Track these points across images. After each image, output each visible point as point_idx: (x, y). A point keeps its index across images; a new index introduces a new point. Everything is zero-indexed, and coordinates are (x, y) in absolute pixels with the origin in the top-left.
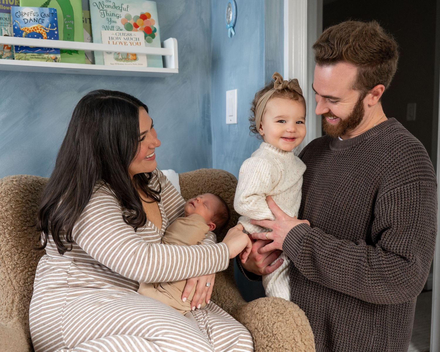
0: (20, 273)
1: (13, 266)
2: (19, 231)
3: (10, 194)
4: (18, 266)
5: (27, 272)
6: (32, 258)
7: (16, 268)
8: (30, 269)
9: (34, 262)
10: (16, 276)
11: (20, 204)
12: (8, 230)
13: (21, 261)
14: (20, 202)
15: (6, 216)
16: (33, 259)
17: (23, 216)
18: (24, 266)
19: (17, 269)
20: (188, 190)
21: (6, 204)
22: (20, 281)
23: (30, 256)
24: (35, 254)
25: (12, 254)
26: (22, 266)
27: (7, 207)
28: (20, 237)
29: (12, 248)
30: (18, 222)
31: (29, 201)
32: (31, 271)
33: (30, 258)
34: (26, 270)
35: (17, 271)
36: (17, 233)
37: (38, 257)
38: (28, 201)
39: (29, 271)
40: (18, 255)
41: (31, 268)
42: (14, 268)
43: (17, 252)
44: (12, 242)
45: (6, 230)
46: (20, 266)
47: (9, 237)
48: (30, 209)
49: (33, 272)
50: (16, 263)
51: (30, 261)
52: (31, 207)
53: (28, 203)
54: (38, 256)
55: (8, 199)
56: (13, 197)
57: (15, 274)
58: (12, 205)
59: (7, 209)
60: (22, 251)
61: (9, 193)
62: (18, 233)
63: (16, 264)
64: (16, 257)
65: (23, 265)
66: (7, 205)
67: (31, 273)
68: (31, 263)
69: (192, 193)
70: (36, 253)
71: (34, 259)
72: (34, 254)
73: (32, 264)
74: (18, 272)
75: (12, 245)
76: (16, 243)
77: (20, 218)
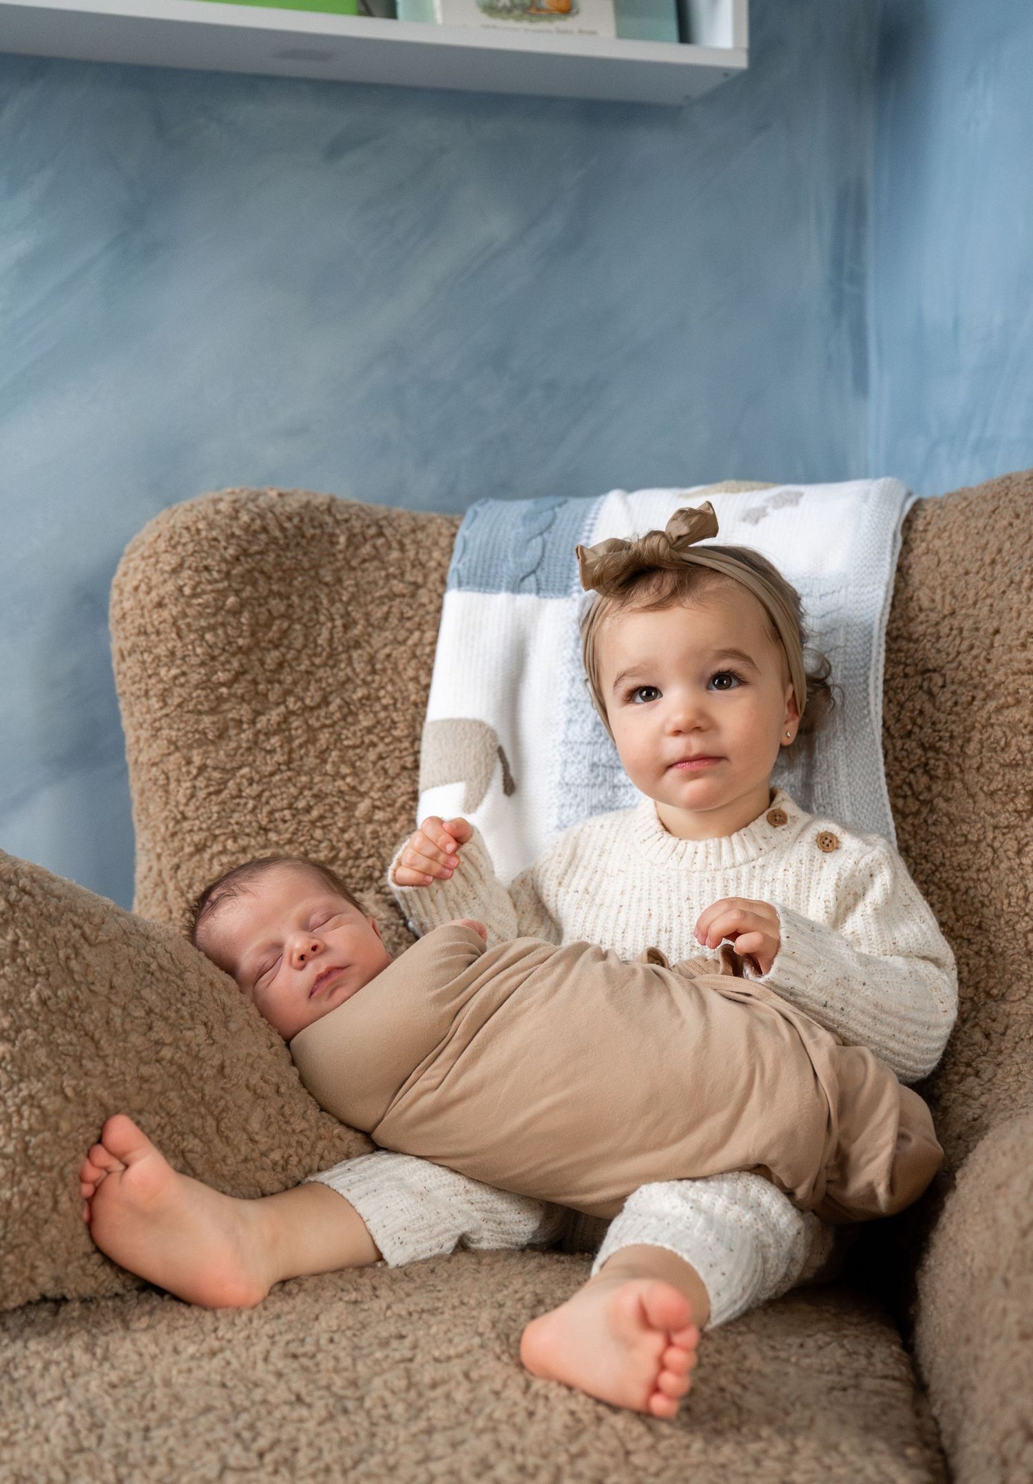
0: (191, 855)
1: (171, 824)
2: (197, 687)
3: (185, 545)
4: (186, 825)
5: (221, 853)
6: (242, 801)
7: (180, 836)
8: (230, 844)
9: (248, 817)
10: (178, 867)
11: (216, 581)
12: (161, 681)
13: (197, 809)
14: (215, 575)
15: (156, 623)
16: (246, 804)
17: (220, 631)
18: (209, 829)
19: (184, 839)
20: (941, 552)
21: (161, 579)
22: (190, 886)
23: (234, 793)
24: (255, 786)
25: (168, 778)
26: (200, 829)
27: (162, 592)
28: (200, 713)
29: (169, 754)
30: (199, 650)
31: (262, 572)
32: (233, 853)
33: (233, 798)
34: (217, 848)
35: (182, 849)
36: (190, 694)
37: (264, 799)
38: (256, 574)
39: (224, 851)
40: (188, 784)
41: (235, 840)
42: (174, 835)
43: (189, 773)
44: (171, 728)
45: (153, 681)
46: (195, 828)
47: (161, 708)
48: (260, 605)
49: (240, 856)
50: (182, 813)
51: (233, 811)
52: (265, 598)
53: (254, 584)
54: (267, 794)
55: (174, 561)
56: (192, 555)
57: (176, 860)
58: (181, 583)
59: (163, 598)
60: (202, 768)
61: (183, 541)
62: (195, 695)
63: (179, 817)
64: (182, 791)
65: (204, 826)
66: (165, 581)
67: (234, 858)
68: (233, 821)
69: (956, 564)
70: (258, 783)
71: (251, 804)
72: (251, 785)
73: (237, 823)
74: (188, 850)
75: (170, 742)
76: (185, 734)
77: (208, 636)
